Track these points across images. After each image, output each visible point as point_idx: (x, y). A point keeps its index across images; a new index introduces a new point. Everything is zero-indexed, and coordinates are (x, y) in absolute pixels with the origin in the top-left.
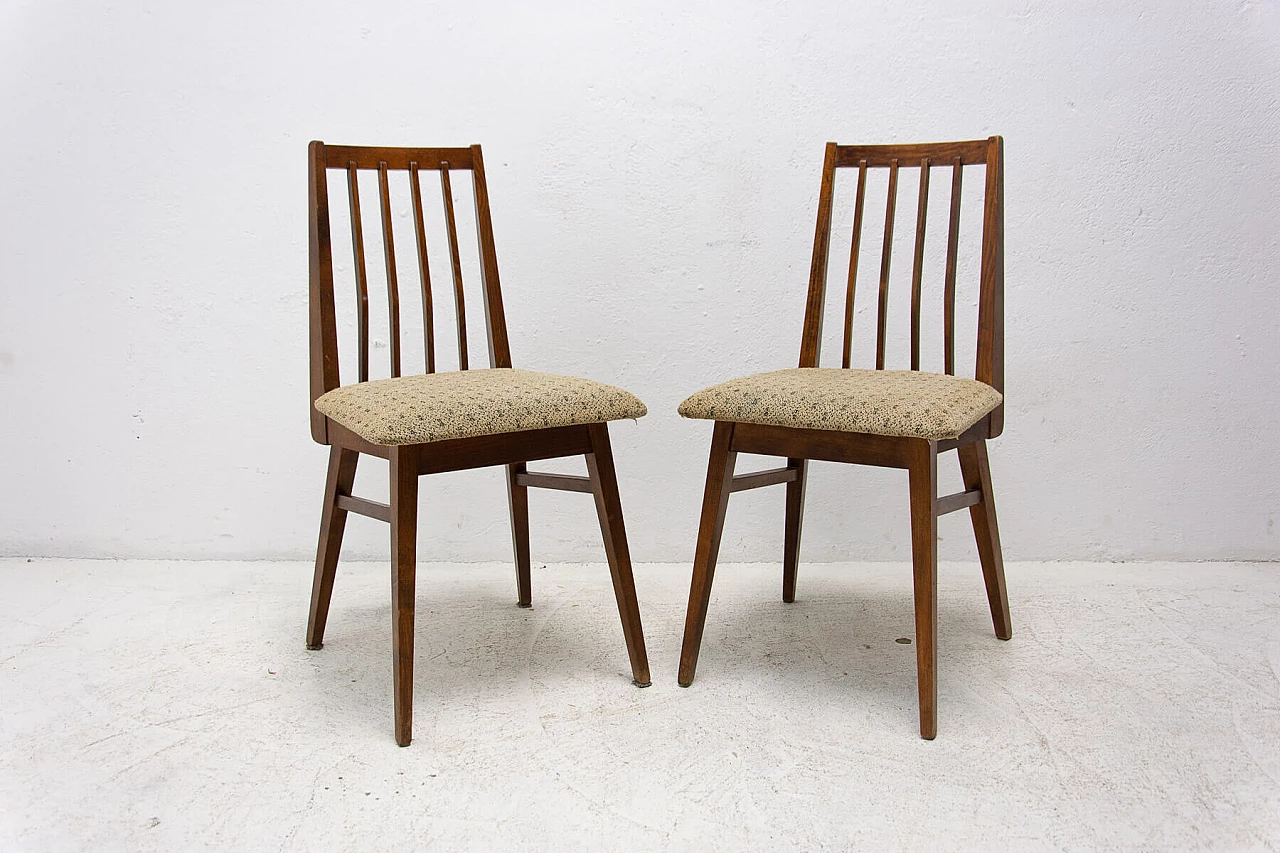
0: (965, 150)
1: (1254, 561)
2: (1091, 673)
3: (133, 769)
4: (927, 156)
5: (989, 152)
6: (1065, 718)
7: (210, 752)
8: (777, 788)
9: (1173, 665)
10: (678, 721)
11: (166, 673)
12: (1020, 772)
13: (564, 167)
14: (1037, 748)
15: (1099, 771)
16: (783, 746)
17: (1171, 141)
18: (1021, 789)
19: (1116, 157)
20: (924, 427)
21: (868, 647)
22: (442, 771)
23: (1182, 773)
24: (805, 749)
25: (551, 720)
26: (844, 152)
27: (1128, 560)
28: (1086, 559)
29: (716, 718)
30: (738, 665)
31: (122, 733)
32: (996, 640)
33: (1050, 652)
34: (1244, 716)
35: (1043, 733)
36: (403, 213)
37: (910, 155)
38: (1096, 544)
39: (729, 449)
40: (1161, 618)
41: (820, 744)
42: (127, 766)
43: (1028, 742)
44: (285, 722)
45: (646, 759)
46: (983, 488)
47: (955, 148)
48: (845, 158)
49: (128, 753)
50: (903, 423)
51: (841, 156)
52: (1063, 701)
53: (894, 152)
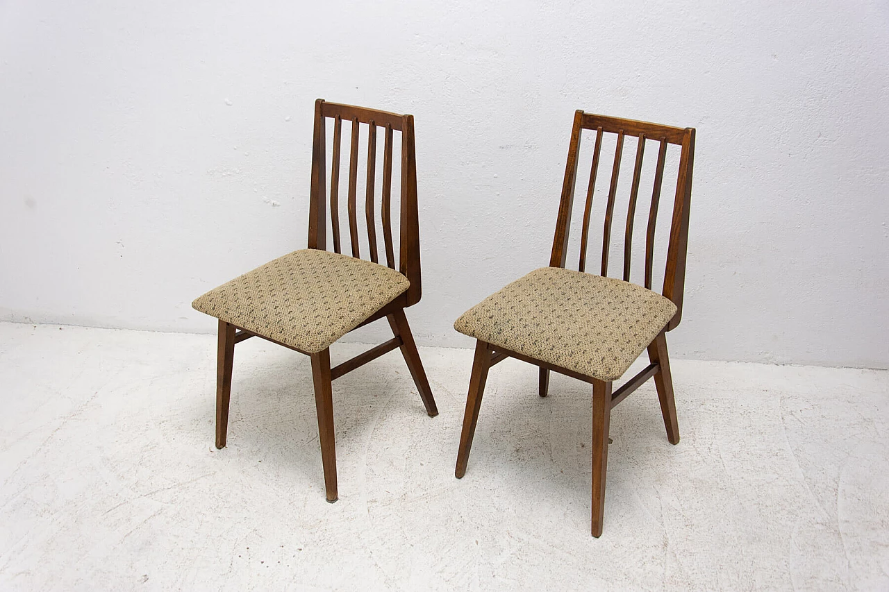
0: (668, 134)
1: (877, 369)
2: (718, 481)
3: (132, 534)
4: (645, 131)
5: (686, 138)
6: (687, 523)
7: (175, 522)
8: (495, 574)
9: (776, 476)
10: (449, 508)
11: (149, 447)
12: (642, 570)
13: (398, 90)
14: (660, 549)
15: (690, 573)
16: (507, 537)
17: (849, 85)
18: (638, 585)
19: (805, 95)
20: (598, 373)
21: (583, 446)
22: (305, 546)
23: (740, 578)
24: (520, 540)
25: (374, 505)
26: (588, 119)
27: (787, 364)
28: (759, 362)
29: (472, 508)
30: (496, 459)
31: (126, 502)
32: (668, 443)
33: (699, 458)
34: (801, 529)
35: (668, 536)
36: (287, 119)
37: (632, 129)
38: (766, 353)
39: (487, 348)
40: (786, 429)
41: (530, 536)
42: (129, 531)
43: (656, 543)
44: (217, 497)
45: (424, 543)
46: (661, 363)
47: (663, 130)
48: (588, 123)
49: (129, 520)
50: (586, 367)
51: (584, 121)
52: (691, 508)
53: (622, 125)
